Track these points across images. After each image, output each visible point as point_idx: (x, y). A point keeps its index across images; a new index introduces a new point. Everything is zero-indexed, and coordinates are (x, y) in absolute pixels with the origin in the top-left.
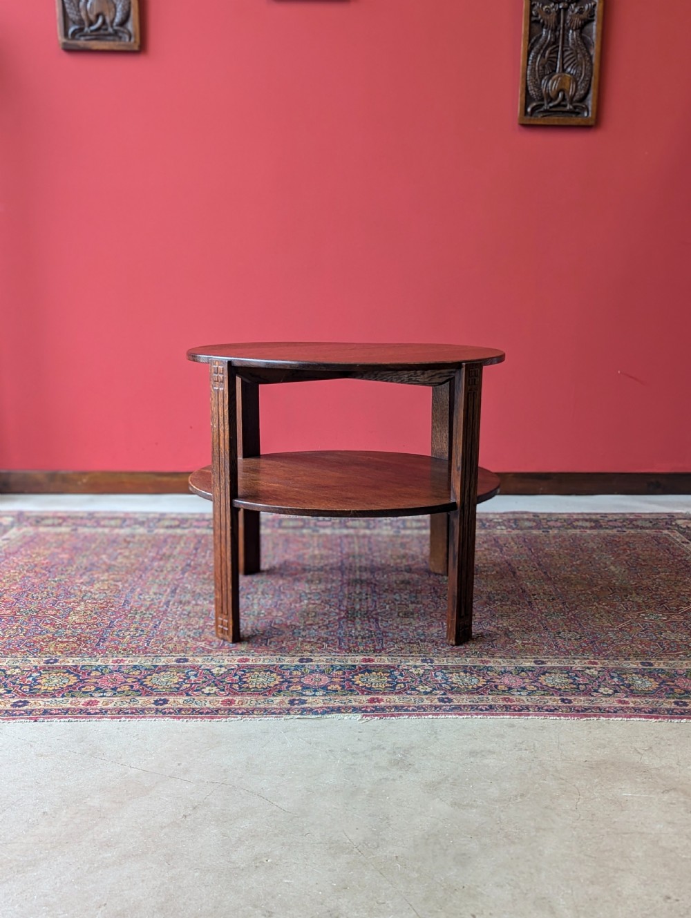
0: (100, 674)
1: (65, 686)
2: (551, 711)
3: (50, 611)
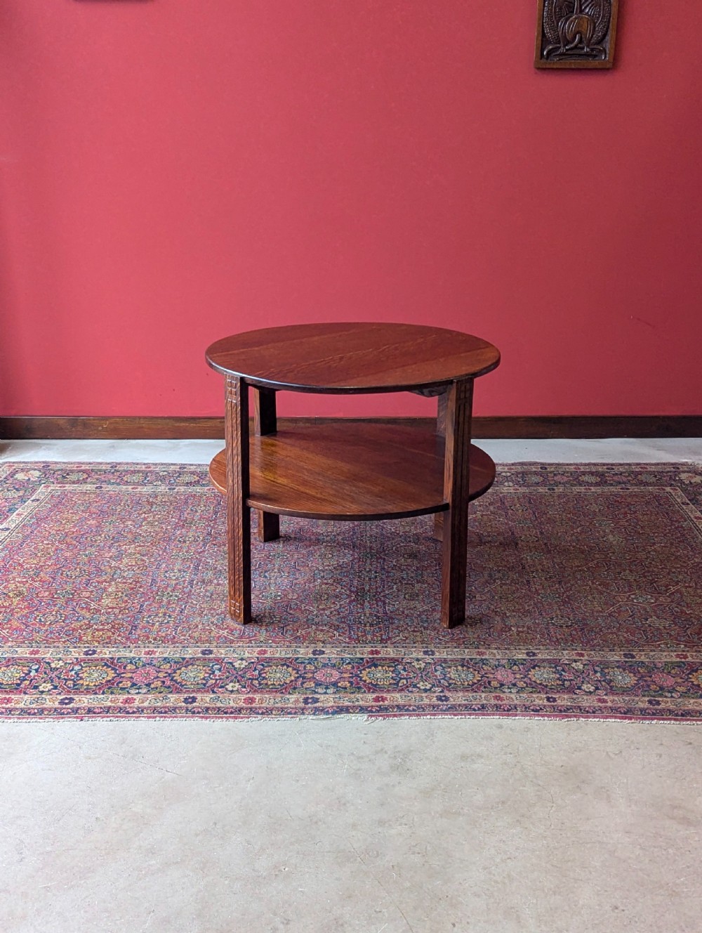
0: (135, 667)
1: (104, 681)
2: (537, 711)
3: (84, 593)
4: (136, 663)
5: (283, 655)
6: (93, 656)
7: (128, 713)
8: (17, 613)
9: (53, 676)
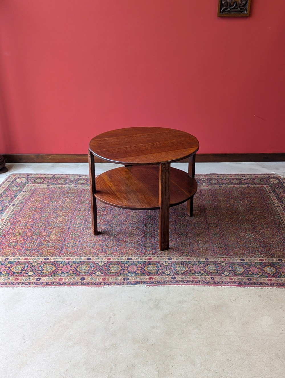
0: (63, 265)
1: (52, 271)
2: (207, 283)
3: (44, 234)
4: (63, 263)
5: (117, 260)
6: (48, 260)
7: (60, 284)
8: (19, 242)
9: (33, 269)
